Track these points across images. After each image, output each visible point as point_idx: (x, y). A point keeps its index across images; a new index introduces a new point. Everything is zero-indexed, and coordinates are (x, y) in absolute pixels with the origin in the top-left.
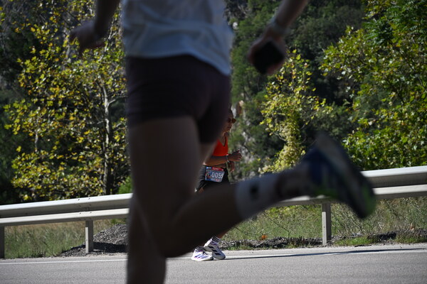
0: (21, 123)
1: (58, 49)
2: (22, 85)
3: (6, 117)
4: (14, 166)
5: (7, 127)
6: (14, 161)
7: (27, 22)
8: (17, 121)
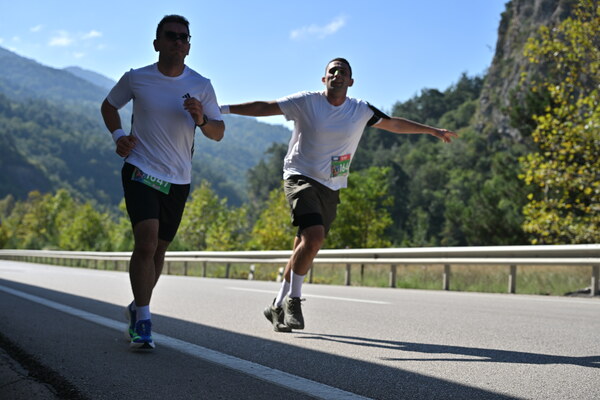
0: (533, 174)
1: (571, 107)
2: (536, 140)
3: (520, 169)
4: (525, 212)
5: (521, 176)
6: (525, 208)
7: (544, 82)
8: (529, 172)
